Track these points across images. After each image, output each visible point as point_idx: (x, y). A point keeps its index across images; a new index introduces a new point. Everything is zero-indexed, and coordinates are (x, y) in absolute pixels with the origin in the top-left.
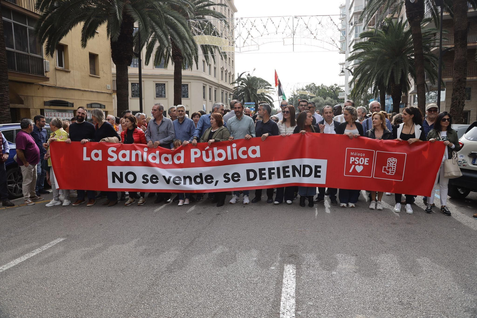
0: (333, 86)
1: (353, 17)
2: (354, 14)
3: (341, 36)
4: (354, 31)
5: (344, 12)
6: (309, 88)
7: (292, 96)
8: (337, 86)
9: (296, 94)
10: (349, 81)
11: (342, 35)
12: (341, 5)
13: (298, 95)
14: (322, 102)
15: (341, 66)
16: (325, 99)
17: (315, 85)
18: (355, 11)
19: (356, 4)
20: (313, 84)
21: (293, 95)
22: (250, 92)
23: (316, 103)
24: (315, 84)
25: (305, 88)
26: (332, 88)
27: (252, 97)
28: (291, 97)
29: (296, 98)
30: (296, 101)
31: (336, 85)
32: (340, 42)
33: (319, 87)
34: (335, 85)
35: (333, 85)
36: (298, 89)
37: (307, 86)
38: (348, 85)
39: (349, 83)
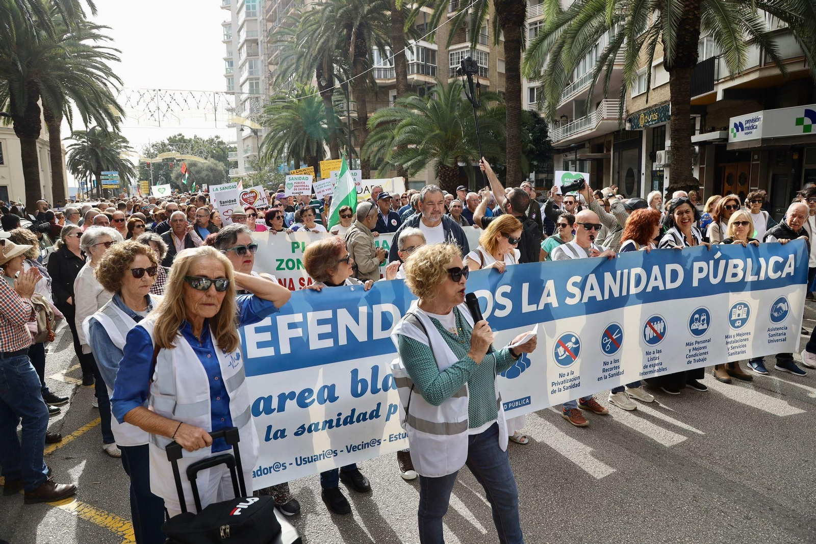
0: (213, 140)
1: (245, 46)
2: (246, 41)
3: (226, 69)
4: (247, 65)
5: (230, 32)
6: (173, 141)
7: (145, 154)
8: (220, 140)
9: (152, 151)
10: (243, 136)
11: (227, 67)
12: (225, 22)
14: (202, 166)
15: (230, 113)
17: (183, 136)
18: (247, 37)
19: (248, 28)
20: (180, 135)
22: (100, 154)
23: (193, 168)
24: (183, 134)
25: (167, 142)
26: (211, 141)
27: (104, 161)
28: (143, 156)
31: (217, 137)
32: (225, 76)
33: (190, 140)
35: (213, 137)
36: (155, 143)
37: (170, 138)
38: (242, 142)
39: (244, 139)
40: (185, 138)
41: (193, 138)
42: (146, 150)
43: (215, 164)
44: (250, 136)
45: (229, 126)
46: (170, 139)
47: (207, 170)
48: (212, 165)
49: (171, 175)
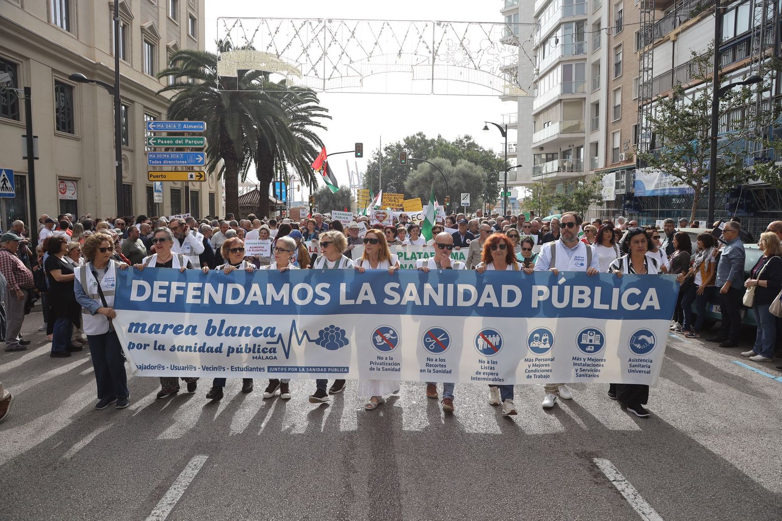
0: (461, 141)
6: (410, 143)
7: (376, 159)
8: (471, 141)
9: (384, 155)
10: (535, 108)
13: (389, 157)
14: (450, 170)
16: (453, 164)
17: (424, 136)
20: (420, 134)
21: (378, 157)
24: (424, 133)
25: (403, 143)
26: (459, 143)
28: (373, 161)
29: (386, 164)
30: (384, 171)
31: (468, 138)
33: (433, 141)
34: (466, 137)
35: (462, 137)
36: (388, 145)
37: (408, 138)
38: (532, 119)
39: (537, 115)
40: (426, 138)
41: (436, 139)
42: (376, 152)
43: (469, 167)
44: (560, 101)
45: (505, 98)
46: (407, 140)
47: (457, 176)
48: (466, 169)
49: (405, 183)
